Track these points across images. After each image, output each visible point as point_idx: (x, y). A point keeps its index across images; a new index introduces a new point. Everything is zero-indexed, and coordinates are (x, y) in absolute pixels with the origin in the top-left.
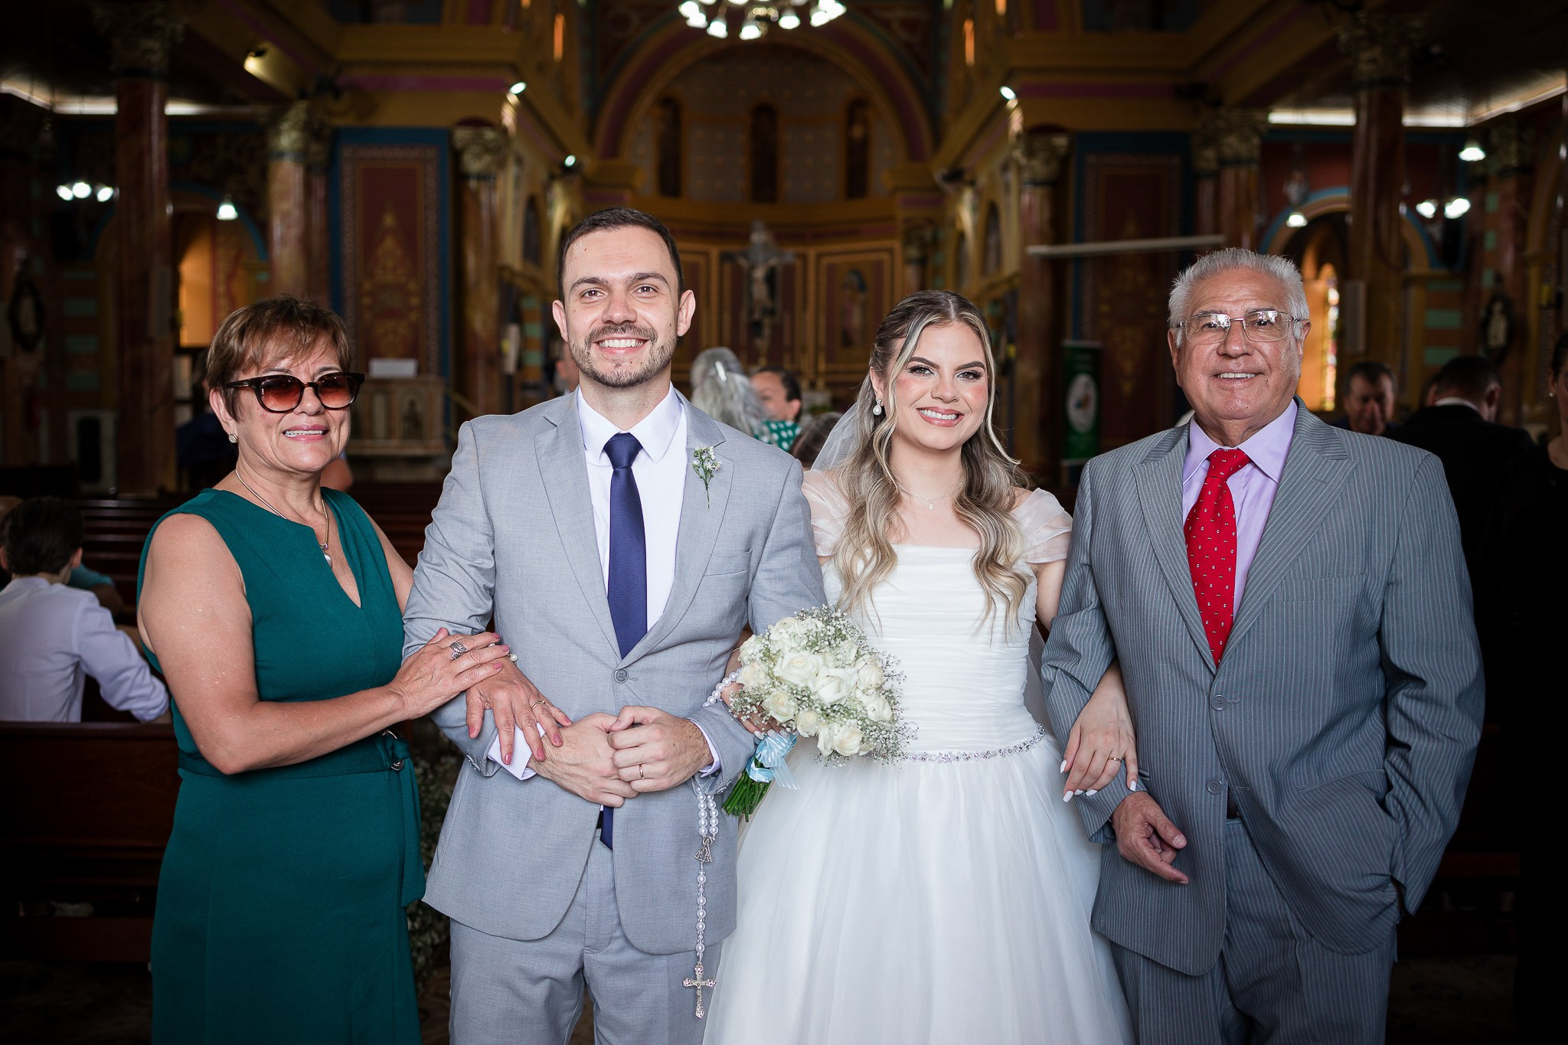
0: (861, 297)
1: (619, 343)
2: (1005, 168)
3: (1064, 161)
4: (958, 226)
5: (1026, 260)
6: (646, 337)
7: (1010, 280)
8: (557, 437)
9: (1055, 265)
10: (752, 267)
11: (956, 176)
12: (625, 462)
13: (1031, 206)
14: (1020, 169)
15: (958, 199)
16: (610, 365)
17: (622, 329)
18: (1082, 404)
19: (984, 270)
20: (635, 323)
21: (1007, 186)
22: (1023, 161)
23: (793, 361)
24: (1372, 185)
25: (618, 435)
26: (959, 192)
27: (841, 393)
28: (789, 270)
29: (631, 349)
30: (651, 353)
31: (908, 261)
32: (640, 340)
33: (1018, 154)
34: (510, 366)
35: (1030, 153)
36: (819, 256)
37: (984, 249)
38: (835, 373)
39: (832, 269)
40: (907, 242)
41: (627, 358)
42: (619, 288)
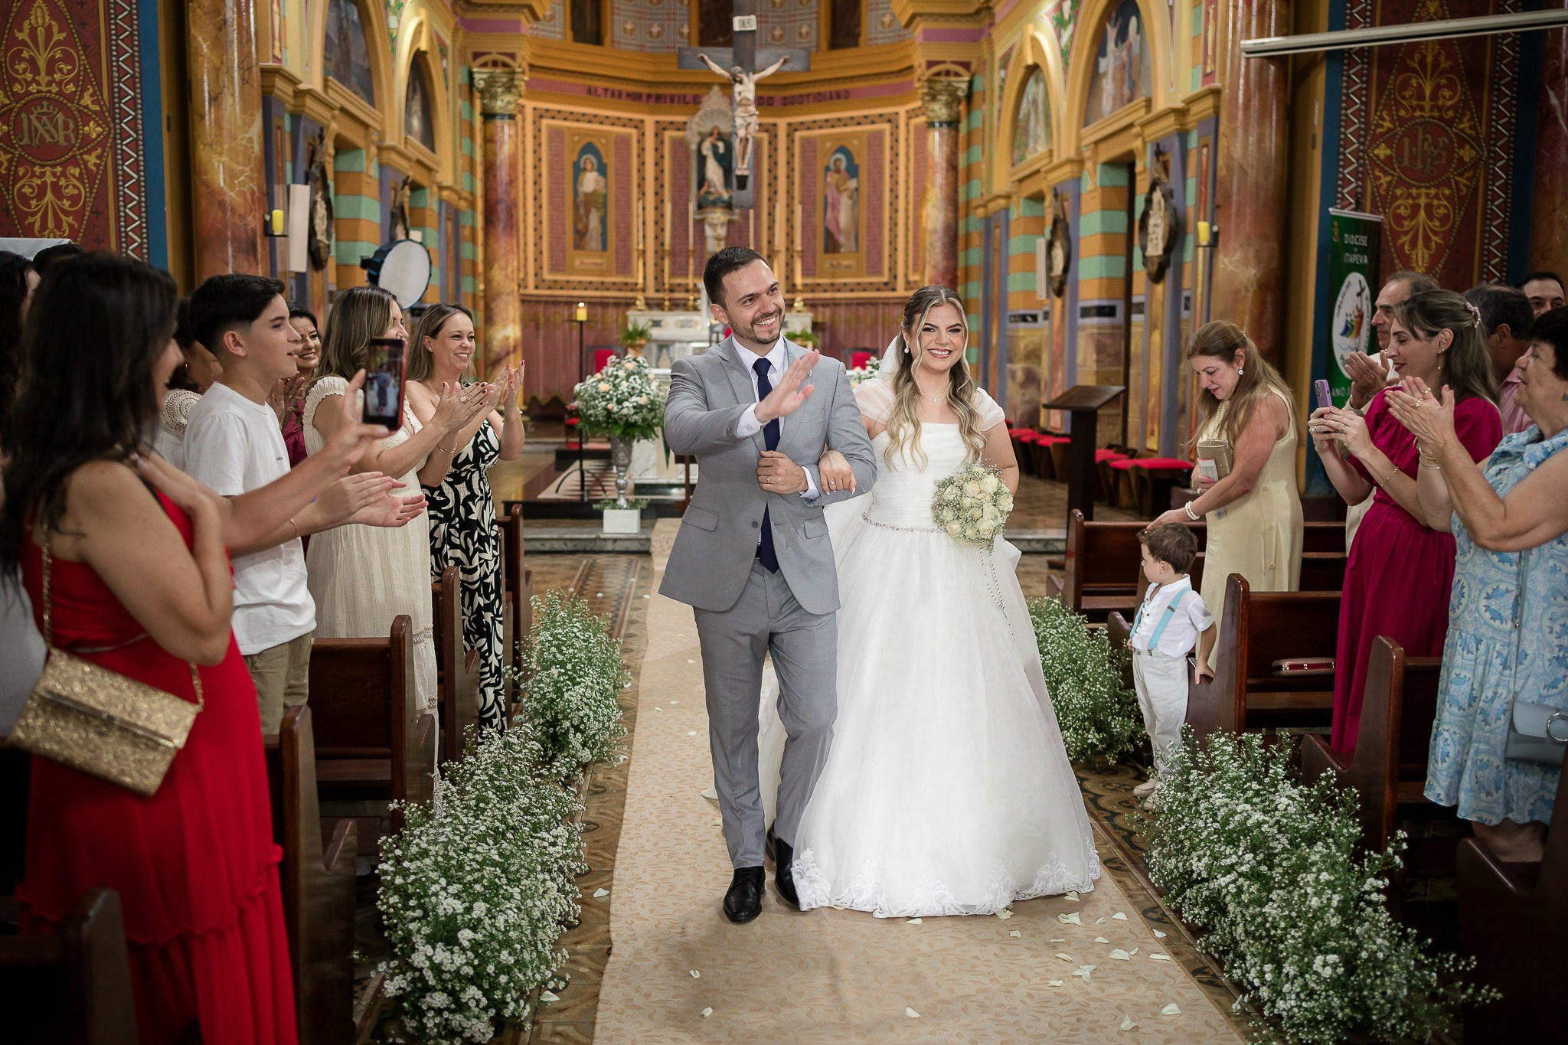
7: (1181, 113)
9: (1287, 69)
18: (1346, 332)
27: (824, 315)
34: (298, 260)
36: (792, 128)
37: (1093, 77)
38: (813, 288)
40: (929, 97)
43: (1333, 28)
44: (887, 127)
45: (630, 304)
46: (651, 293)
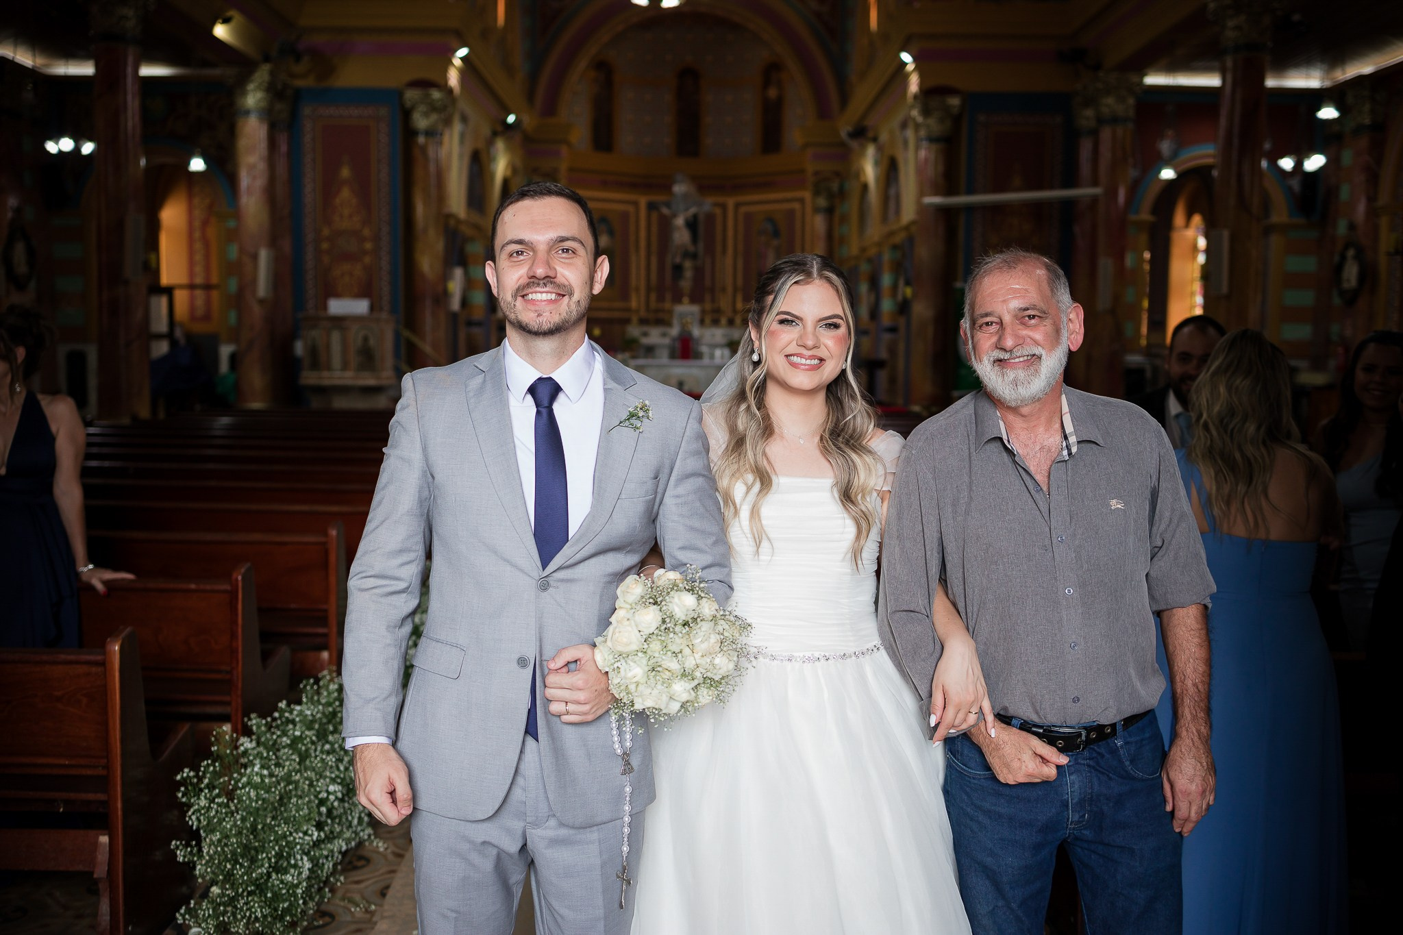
0: (775, 242)
1: (541, 295)
2: (904, 125)
3: (957, 120)
4: (862, 179)
5: (922, 209)
6: (564, 292)
7: (907, 228)
8: (484, 381)
9: (947, 215)
10: (675, 216)
11: (861, 133)
12: (546, 403)
13: (926, 160)
14: (917, 127)
15: (862, 154)
16: (533, 315)
17: (544, 283)
19: (885, 218)
20: (555, 280)
21: (906, 142)
22: (920, 119)
23: (713, 301)
24: (1236, 141)
25: (540, 379)
26: (863, 148)
28: (710, 218)
29: (550, 301)
30: (568, 305)
31: (816, 210)
32: (559, 295)
33: (915, 113)
34: (455, 305)
35: (926, 112)
36: (737, 205)
37: (885, 200)
39: (749, 217)
40: (817, 193)
41: (548, 308)
42: (542, 248)
43: (971, 191)
44: (796, 206)
45: (627, 321)
46: (643, 313)
